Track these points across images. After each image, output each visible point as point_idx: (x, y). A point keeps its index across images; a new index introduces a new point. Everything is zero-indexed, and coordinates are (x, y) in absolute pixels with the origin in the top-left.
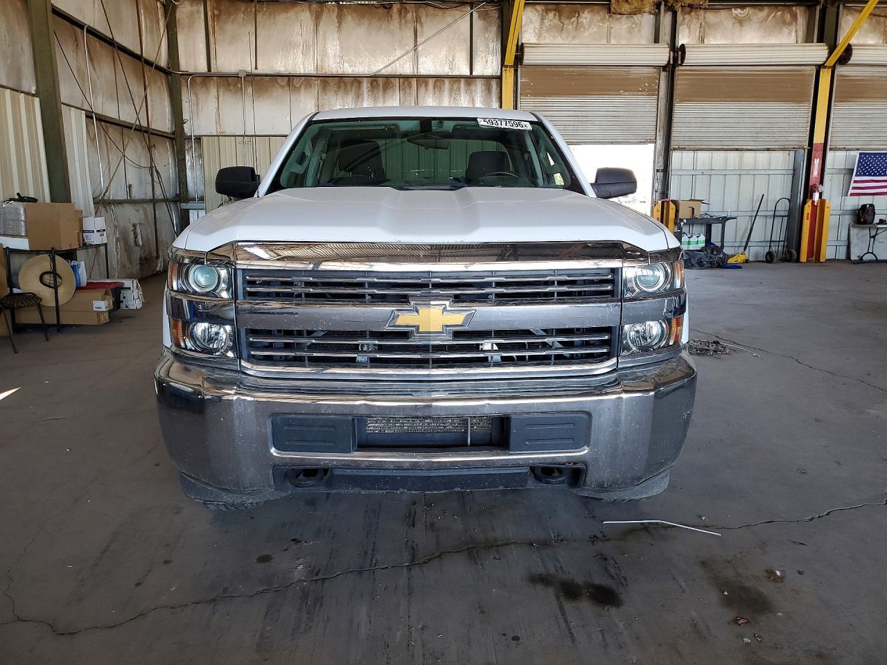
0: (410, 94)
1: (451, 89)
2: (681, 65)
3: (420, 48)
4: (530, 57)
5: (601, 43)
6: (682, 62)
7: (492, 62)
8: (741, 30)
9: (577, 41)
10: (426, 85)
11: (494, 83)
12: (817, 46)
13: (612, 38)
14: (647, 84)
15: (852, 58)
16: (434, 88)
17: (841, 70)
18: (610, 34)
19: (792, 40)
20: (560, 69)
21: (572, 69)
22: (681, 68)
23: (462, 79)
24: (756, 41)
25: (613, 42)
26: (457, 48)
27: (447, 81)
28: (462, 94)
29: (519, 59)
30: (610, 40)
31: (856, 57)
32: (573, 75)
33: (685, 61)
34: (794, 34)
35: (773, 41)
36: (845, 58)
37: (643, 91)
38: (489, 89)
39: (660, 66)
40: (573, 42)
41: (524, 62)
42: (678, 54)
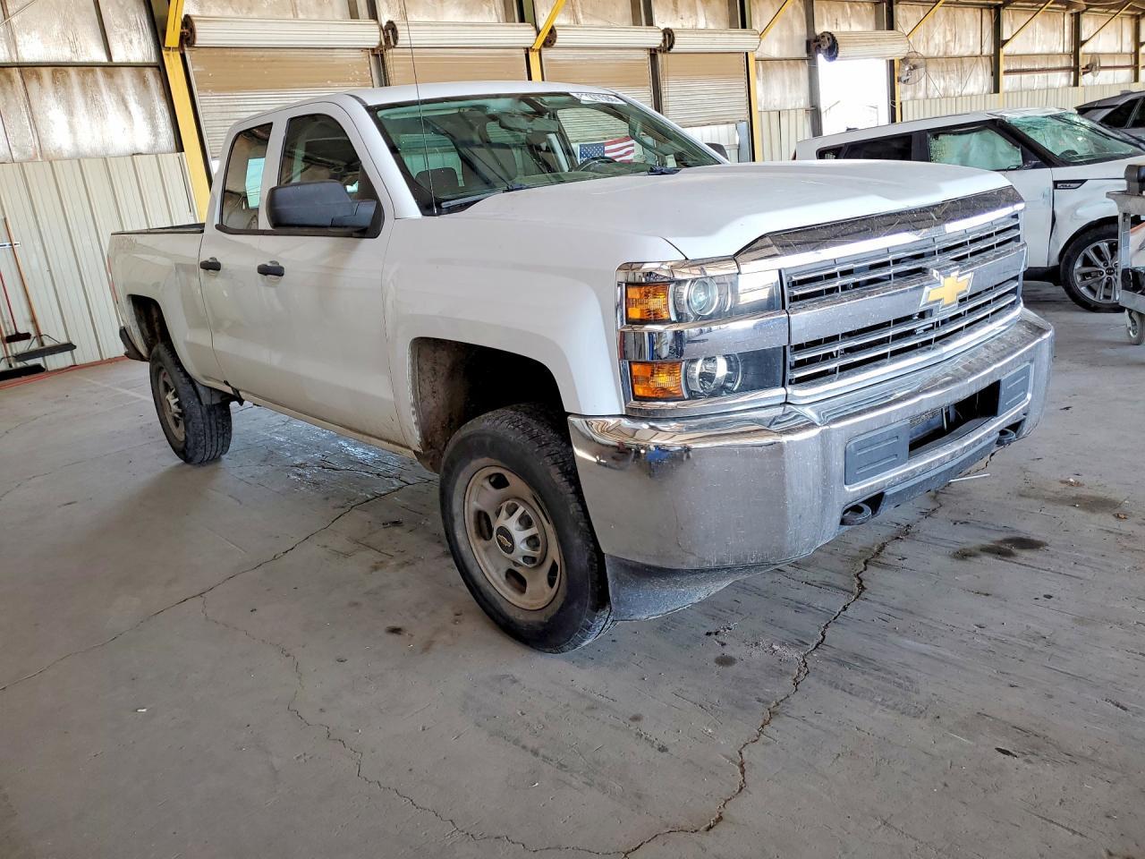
0: (13, 93)
1: (83, 84)
2: (394, 47)
3: (14, 20)
4: (203, 35)
5: (287, 17)
6: (395, 43)
7: (139, 43)
8: (442, 6)
9: (254, 15)
10: (39, 78)
11: (150, 74)
12: (518, 26)
13: (299, 12)
14: (357, 73)
15: (558, 40)
16: (54, 83)
17: (547, 53)
18: (296, 6)
19: (494, 19)
20: (245, 53)
21: (261, 53)
22: (395, 50)
23: (98, 69)
24: (460, 19)
25: (301, 16)
26: (78, 20)
27: (72, 71)
28: (104, 90)
29: (187, 37)
30: (297, 15)
31: (562, 38)
32: (263, 62)
33: (399, 42)
34: (494, 12)
35: (476, 19)
36: (550, 41)
37: (355, 80)
38: (144, 82)
39: (368, 49)
40: (251, 16)
41: (197, 42)
42: (388, 33)
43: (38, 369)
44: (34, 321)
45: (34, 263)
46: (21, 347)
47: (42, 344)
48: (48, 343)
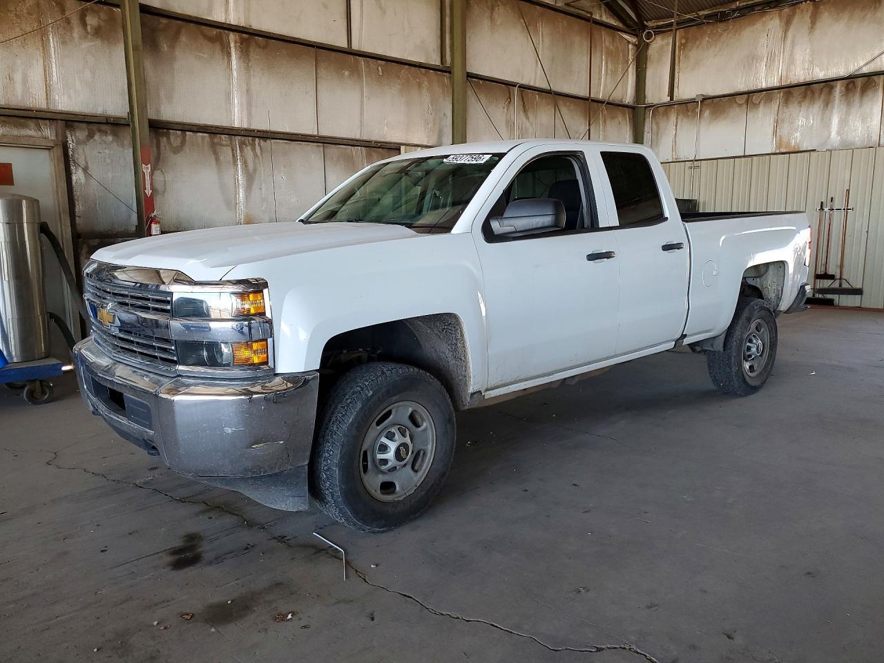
43: (830, 303)
44: (842, 266)
45: (858, 225)
46: (826, 284)
47: (840, 285)
48: (845, 285)
